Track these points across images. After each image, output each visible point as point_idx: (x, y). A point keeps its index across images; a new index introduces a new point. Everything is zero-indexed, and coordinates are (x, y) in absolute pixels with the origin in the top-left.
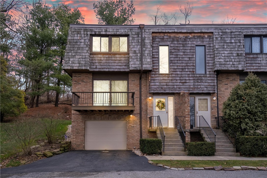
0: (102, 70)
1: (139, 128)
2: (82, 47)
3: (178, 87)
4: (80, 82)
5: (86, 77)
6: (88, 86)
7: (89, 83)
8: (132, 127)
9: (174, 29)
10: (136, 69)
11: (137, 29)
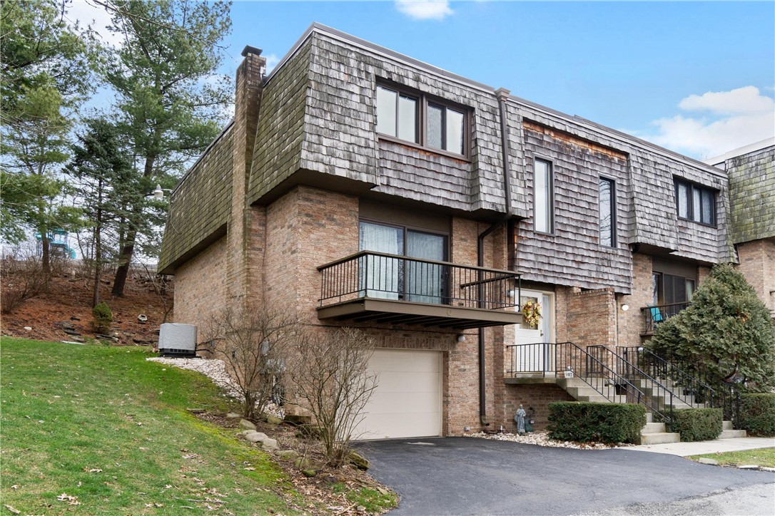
0: (404, 194)
1: (478, 374)
2: (354, 110)
3: (570, 271)
4: (324, 222)
5: (340, 206)
6: (346, 237)
7: (348, 229)
8: (460, 370)
9: (564, 123)
10: (494, 209)
11: (491, 97)
